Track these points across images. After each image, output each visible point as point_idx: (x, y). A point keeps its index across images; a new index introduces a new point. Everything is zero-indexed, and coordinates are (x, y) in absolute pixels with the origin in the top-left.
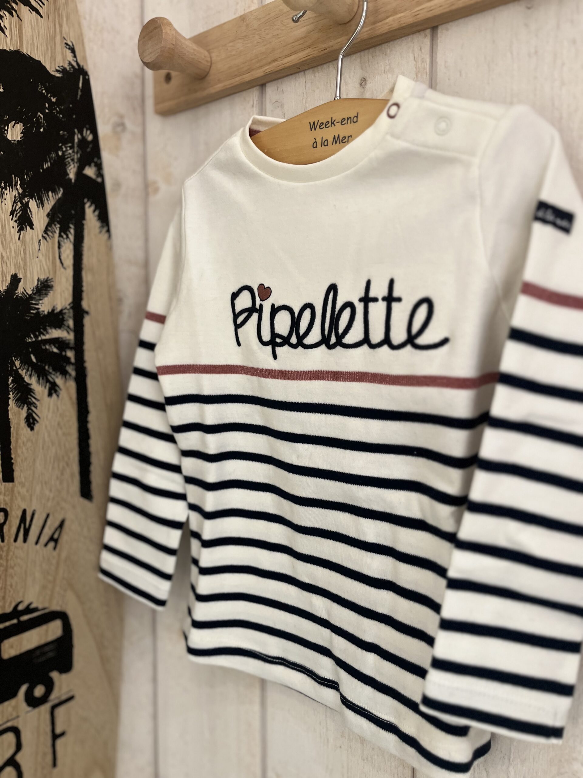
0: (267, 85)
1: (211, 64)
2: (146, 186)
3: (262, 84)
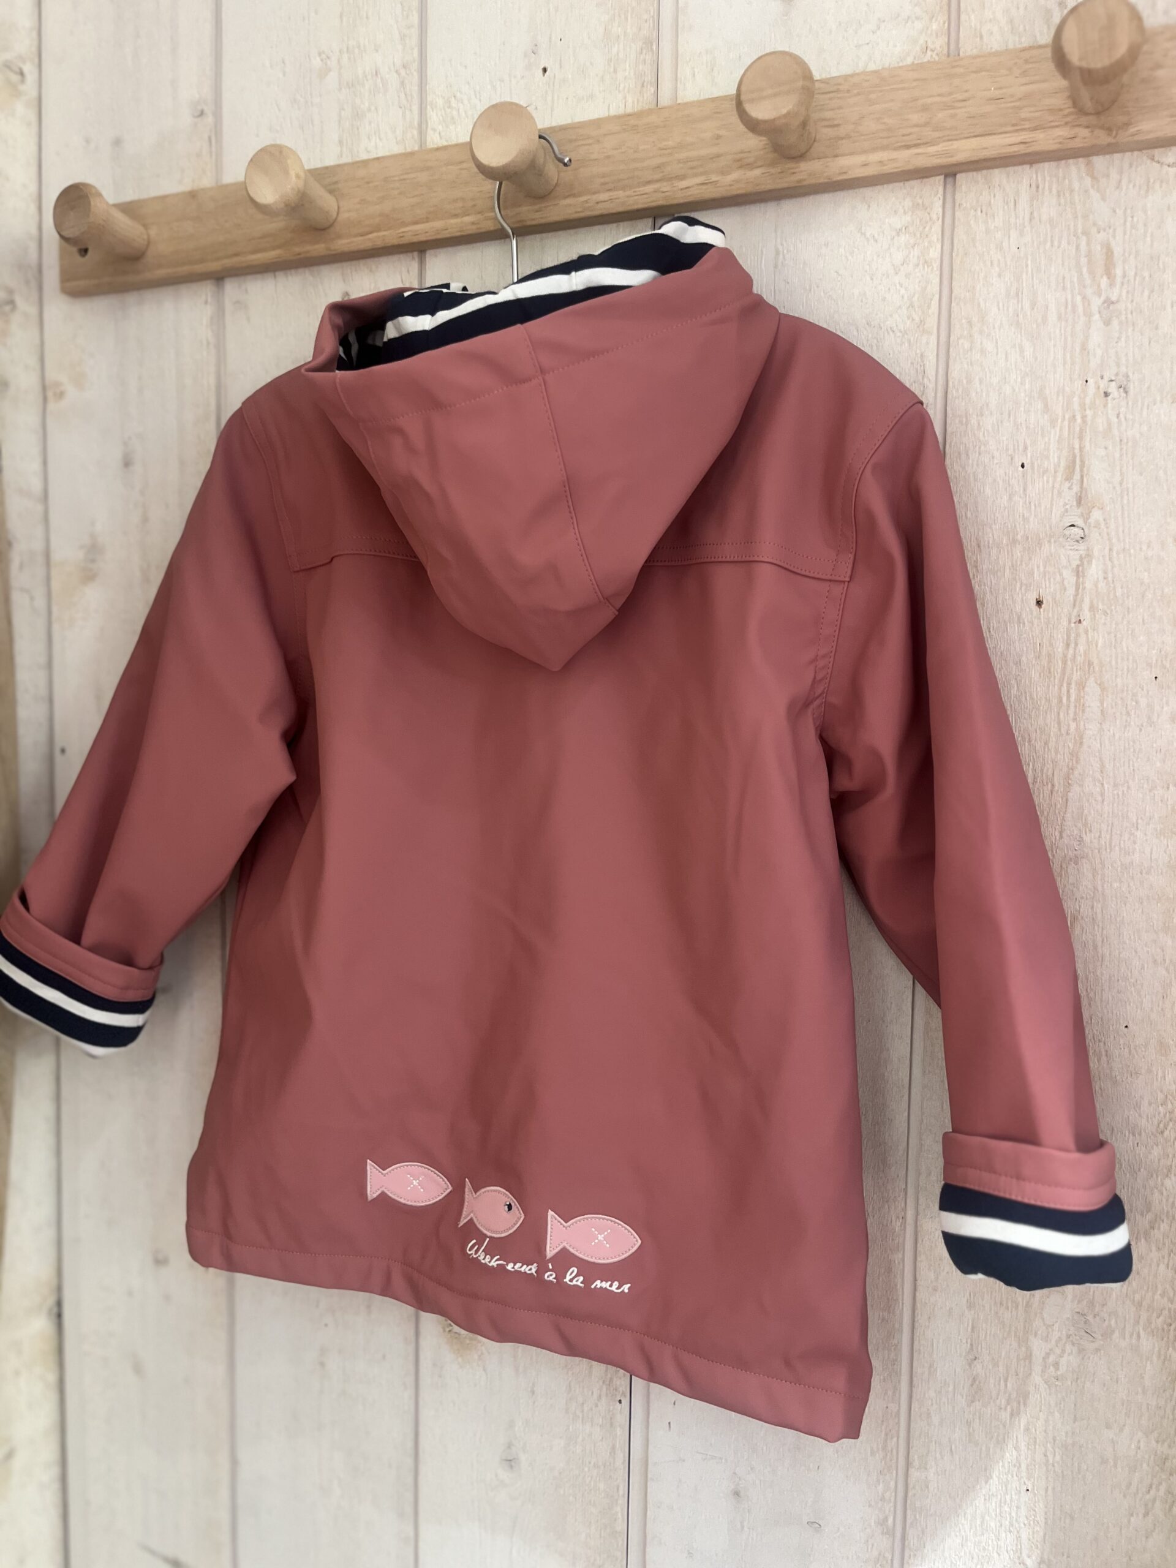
0: (226, 280)
1: (149, 243)
2: (44, 388)
3: (219, 278)
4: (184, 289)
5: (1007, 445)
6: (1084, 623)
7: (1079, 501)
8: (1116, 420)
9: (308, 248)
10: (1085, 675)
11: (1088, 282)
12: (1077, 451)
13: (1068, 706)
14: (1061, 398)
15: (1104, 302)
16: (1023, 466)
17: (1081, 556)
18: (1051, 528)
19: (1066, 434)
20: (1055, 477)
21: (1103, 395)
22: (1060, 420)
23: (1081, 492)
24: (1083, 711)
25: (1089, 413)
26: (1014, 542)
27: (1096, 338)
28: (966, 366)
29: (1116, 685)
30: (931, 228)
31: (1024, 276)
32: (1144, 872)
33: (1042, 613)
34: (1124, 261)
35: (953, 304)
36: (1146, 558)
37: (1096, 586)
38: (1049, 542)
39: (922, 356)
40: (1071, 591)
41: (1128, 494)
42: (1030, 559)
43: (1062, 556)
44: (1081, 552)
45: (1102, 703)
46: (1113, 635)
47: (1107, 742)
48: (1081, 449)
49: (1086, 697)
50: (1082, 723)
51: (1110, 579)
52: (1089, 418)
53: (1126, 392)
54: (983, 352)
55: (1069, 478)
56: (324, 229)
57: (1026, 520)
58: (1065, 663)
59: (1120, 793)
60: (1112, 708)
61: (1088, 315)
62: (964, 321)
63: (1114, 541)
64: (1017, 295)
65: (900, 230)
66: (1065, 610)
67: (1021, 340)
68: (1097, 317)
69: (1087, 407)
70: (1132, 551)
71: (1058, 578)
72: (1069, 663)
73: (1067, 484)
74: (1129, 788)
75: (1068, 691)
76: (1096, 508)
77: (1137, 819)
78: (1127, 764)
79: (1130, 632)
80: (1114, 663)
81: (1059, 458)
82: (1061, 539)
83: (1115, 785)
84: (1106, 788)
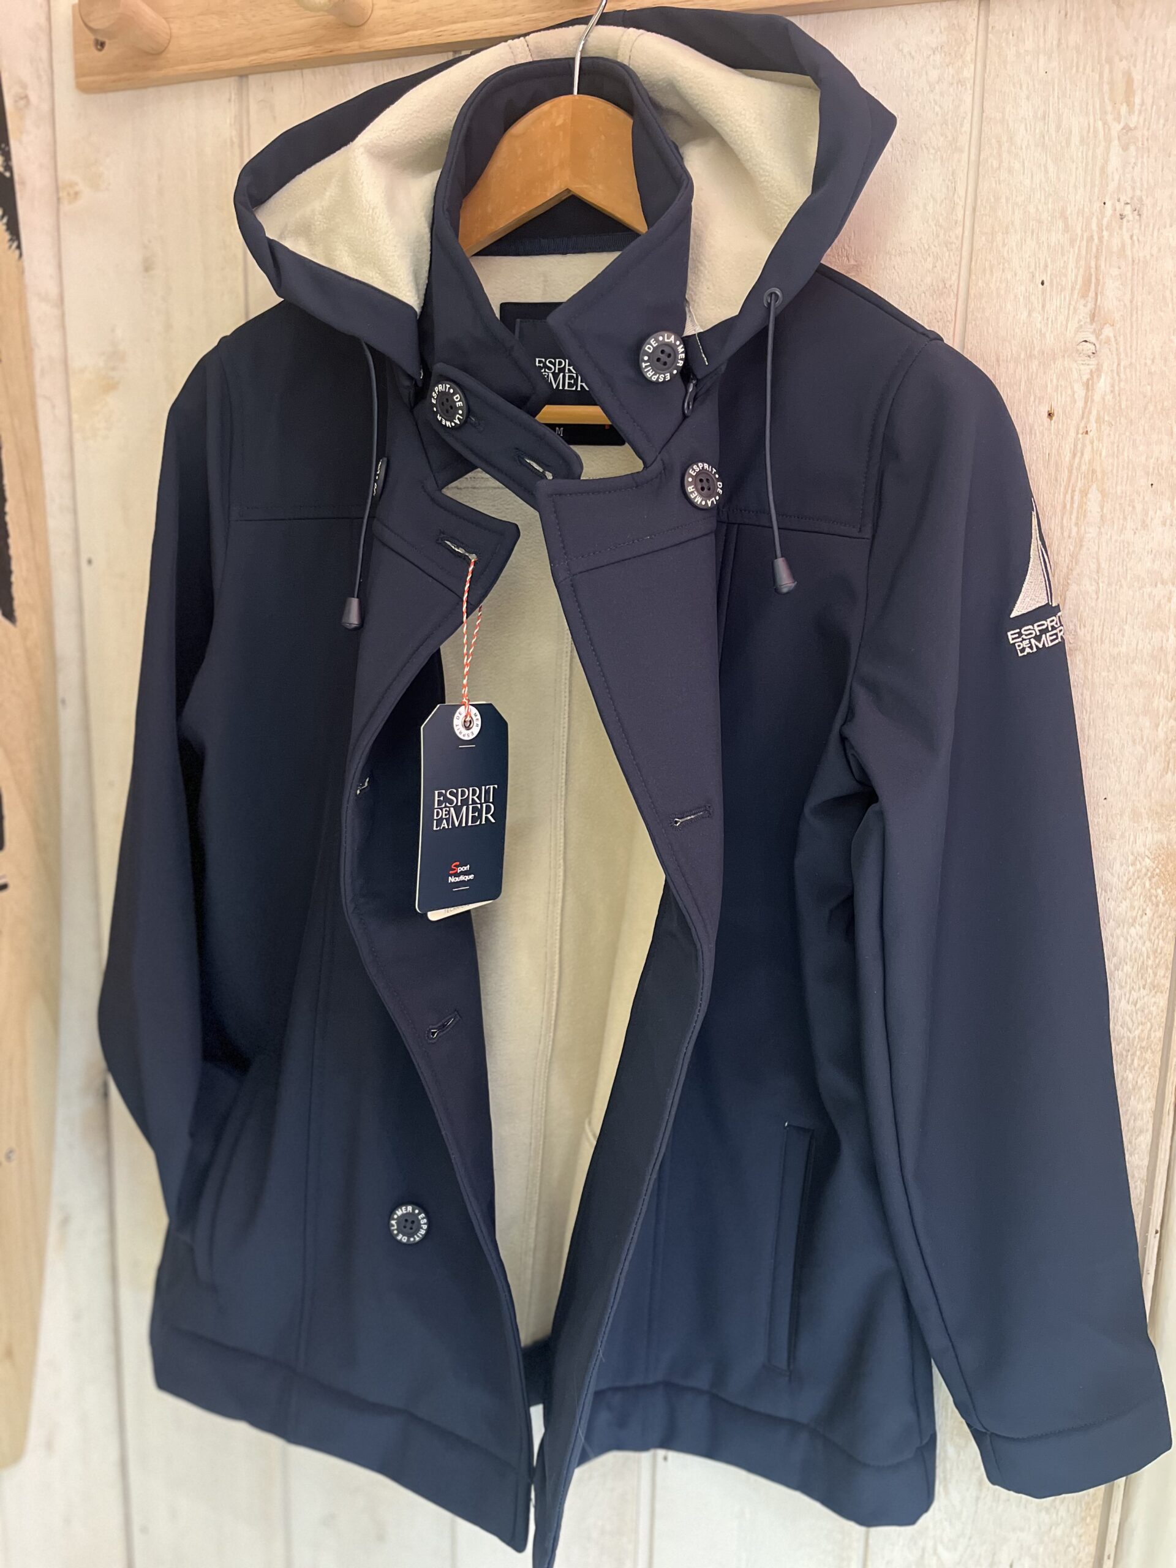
0: (250, 77)
1: (171, 37)
2: (57, 189)
3: (242, 75)
4: (206, 85)
5: (1029, 262)
6: (1091, 434)
7: (1093, 317)
8: (1128, 241)
9: (341, 45)
10: (1088, 483)
11: (1109, 108)
12: (1093, 271)
13: (1071, 513)
14: (1080, 218)
15: (1123, 129)
16: (1043, 283)
17: (1091, 371)
18: (1065, 343)
19: (1084, 252)
20: (1072, 294)
21: (1118, 216)
22: (1078, 241)
23: (1095, 309)
24: (1085, 516)
25: (1105, 233)
26: (1031, 357)
27: (1114, 162)
28: (994, 185)
29: (1116, 492)
30: (965, 48)
31: (1051, 98)
32: (1129, 661)
33: (1053, 424)
34: (1144, 90)
35: (984, 123)
36: (1150, 373)
37: (1104, 399)
38: (1064, 356)
39: (953, 173)
40: (1080, 404)
41: (1137, 312)
42: (1045, 373)
43: (1074, 370)
44: (1091, 367)
45: (1102, 508)
46: (1116, 445)
47: (1104, 544)
48: (1097, 267)
49: (1088, 503)
50: (1083, 527)
51: (1117, 393)
52: (1106, 238)
53: (1139, 215)
54: (1010, 171)
55: (1084, 295)
56: (358, 26)
57: (1043, 335)
58: (1070, 472)
59: (1113, 592)
60: (1111, 513)
61: (1108, 141)
62: (993, 140)
63: (1123, 356)
64: (1045, 117)
65: (937, 48)
66: (1074, 422)
67: (1046, 160)
68: (1116, 142)
69: (1104, 228)
70: (1138, 366)
71: (1069, 392)
72: (1074, 471)
73: (1082, 302)
74: (1121, 586)
75: (1072, 498)
76: (1108, 325)
77: (1127, 614)
78: (1121, 563)
79: (1132, 442)
80: (1115, 471)
81: (1076, 277)
82: (1074, 354)
83: (1109, 584)
84: (1101, 588)
